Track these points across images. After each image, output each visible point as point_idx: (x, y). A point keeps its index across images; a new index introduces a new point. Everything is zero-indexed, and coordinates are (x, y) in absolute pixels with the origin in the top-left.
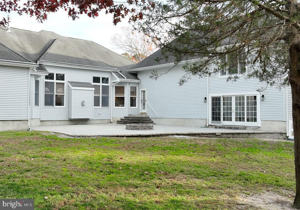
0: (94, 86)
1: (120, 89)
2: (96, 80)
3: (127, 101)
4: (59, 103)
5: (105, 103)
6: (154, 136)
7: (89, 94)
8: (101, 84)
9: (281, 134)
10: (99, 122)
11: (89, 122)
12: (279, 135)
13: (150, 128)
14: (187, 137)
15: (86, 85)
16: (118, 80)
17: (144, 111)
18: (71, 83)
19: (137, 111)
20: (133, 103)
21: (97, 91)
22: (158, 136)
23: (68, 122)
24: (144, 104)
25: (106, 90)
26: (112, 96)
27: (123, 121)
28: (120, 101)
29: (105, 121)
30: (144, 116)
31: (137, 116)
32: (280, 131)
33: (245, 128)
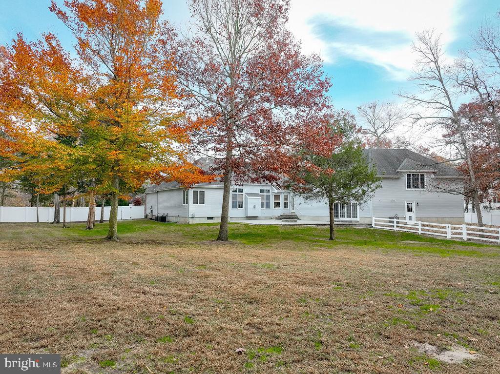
0: (261, 196)
1: (277, 197)
2: (262, 191)
3: (282, 204)
4: (241, 206)
5: (268, 206)
6: (296, 225)
7: (257, 201)
8: (265, 194)
9: (368, 224)
10: (264, 218)
11: (258, 218)
12: (367, 225)
13: (296, 221)
14: (314, 226)
15: (256, 195)
16: (276, 191)
17: (293, 211)
18: (247, 194)
19: (289, 211)
20: (286, 206)
21: (263, 199)
22: (298, 225)
23: (245, 218)
24: (293, 207)
25: (268, 197)
26: (272, 201)
27: (279, 218)
28: (278, 204)
29: (268, 218)
30: (293, 214)
31: (288, 214)
32: (367, 223)
33: (351, 222)
